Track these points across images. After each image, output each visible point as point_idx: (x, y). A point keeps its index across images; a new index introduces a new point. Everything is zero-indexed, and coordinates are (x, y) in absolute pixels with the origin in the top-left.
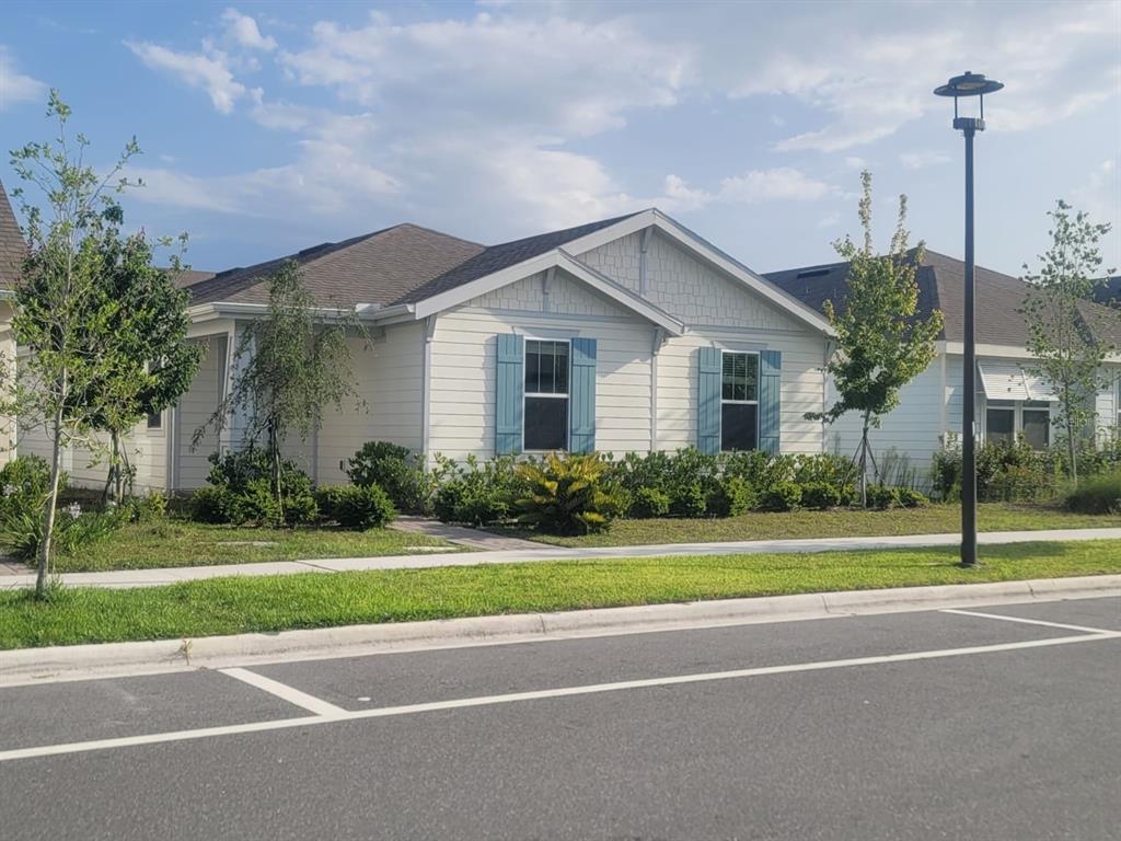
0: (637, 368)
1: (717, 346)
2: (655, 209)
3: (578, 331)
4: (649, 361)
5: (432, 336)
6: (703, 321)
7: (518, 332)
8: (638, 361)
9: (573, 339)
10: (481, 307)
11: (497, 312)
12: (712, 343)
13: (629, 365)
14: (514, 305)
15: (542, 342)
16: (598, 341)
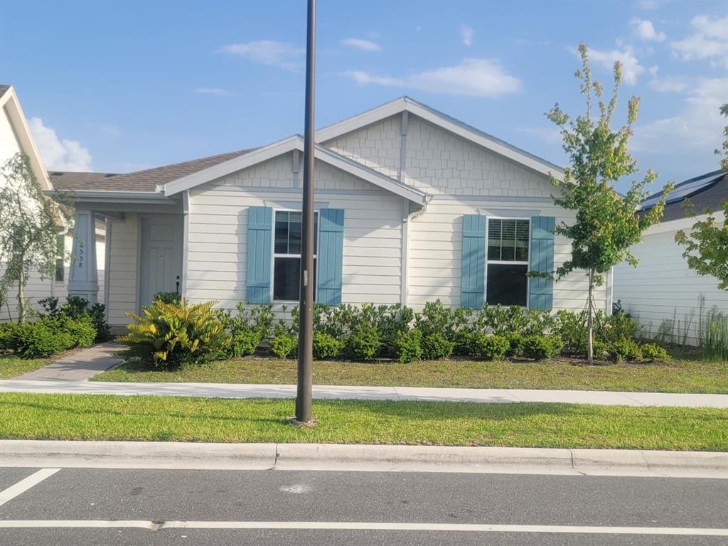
0: (387, 234)
1: (483, 213)
2: (406, 97)
3: (328, 203)
4: (400, 227)
5: (188, 210)
6: (467, 192)
7: (269, 205)
8: (388, 227)
9: (321, 210)
10: (235, 186)
11: (250, 189)
12: (478, 211)
13: (379, 230)
14: (265, 183)
15: (292, 213)
16: (345, 211)
